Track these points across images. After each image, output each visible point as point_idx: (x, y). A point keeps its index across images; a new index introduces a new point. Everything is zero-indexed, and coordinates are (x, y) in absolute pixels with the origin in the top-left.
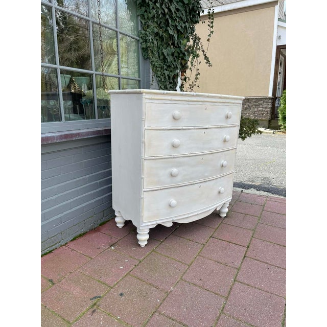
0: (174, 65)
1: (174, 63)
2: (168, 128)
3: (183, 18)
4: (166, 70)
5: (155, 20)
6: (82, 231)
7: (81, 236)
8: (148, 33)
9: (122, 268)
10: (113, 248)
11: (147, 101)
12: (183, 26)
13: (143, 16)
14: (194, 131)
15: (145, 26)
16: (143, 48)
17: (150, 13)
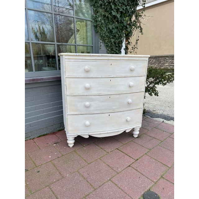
0: (118, 35)
1: (119, 34)
2: (82, 77)
3: (125, 3)
4: (113, 38)
5: (103, 7)
6: (45, 133)
7: (44, 135)
8: (98, 16)
9: (50, 157)
10: (55, 145)
11: (66, 60)
12: (125, 9)
13: (95, 5)
14: (101, 79)
15: (96, 12)
16: (95, 26)
17: (98, 3)
